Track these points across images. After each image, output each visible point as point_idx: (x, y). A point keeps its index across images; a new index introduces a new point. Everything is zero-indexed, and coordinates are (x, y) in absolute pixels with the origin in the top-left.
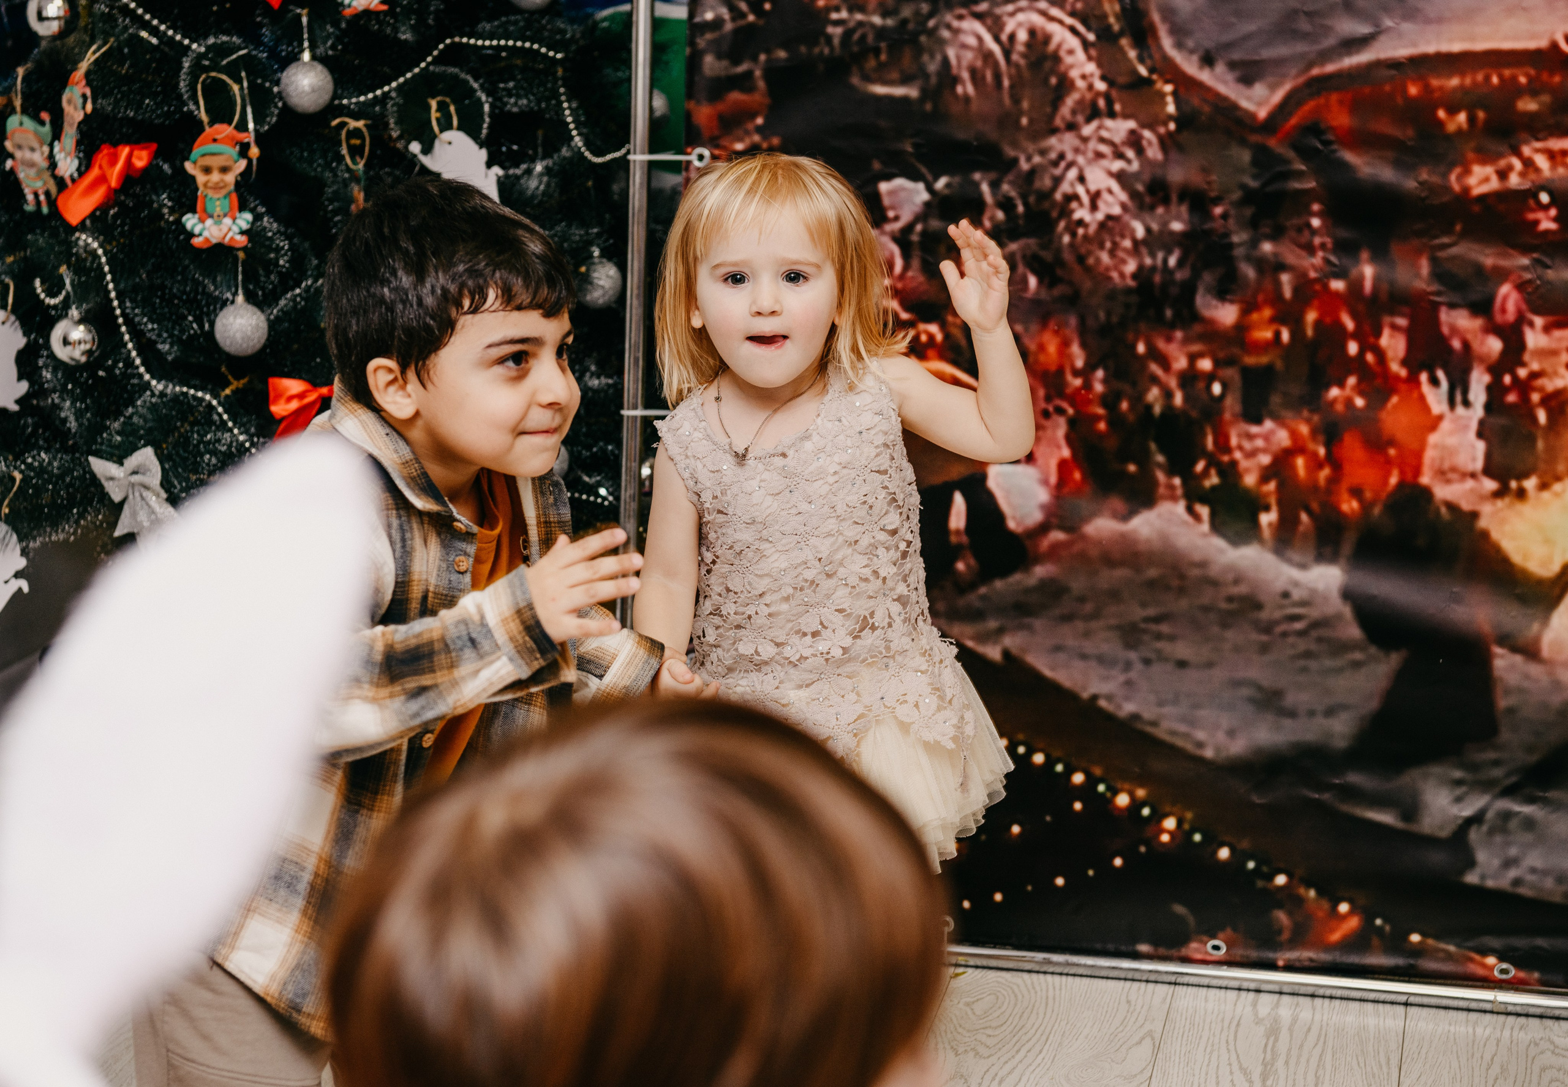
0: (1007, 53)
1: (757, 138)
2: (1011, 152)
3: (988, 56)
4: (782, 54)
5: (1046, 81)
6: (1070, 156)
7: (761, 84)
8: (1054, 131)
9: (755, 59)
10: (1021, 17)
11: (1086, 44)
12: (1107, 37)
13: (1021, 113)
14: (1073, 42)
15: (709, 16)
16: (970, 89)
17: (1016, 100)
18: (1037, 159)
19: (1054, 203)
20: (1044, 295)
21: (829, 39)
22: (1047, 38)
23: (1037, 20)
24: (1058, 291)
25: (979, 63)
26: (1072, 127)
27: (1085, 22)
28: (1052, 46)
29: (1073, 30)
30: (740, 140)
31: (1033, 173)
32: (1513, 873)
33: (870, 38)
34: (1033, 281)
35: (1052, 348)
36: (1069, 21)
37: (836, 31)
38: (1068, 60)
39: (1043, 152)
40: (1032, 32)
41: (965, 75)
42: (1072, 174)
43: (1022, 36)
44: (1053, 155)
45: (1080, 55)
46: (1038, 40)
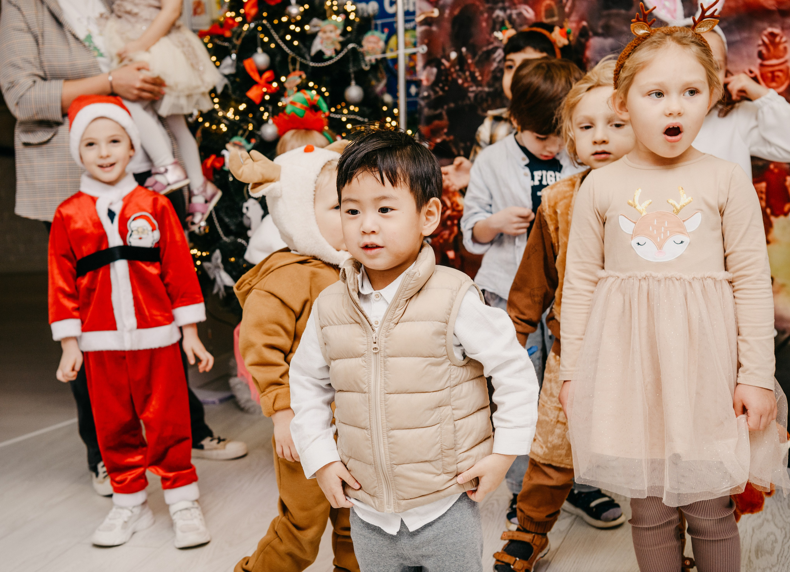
1: (444, 137)
4: (452, 105)
7: (445, 117)
9: (442, 108)
15: (425, 94)
21: (469, 98)
30: (439, 137)
33: (484, 96)
37: (471, 95)
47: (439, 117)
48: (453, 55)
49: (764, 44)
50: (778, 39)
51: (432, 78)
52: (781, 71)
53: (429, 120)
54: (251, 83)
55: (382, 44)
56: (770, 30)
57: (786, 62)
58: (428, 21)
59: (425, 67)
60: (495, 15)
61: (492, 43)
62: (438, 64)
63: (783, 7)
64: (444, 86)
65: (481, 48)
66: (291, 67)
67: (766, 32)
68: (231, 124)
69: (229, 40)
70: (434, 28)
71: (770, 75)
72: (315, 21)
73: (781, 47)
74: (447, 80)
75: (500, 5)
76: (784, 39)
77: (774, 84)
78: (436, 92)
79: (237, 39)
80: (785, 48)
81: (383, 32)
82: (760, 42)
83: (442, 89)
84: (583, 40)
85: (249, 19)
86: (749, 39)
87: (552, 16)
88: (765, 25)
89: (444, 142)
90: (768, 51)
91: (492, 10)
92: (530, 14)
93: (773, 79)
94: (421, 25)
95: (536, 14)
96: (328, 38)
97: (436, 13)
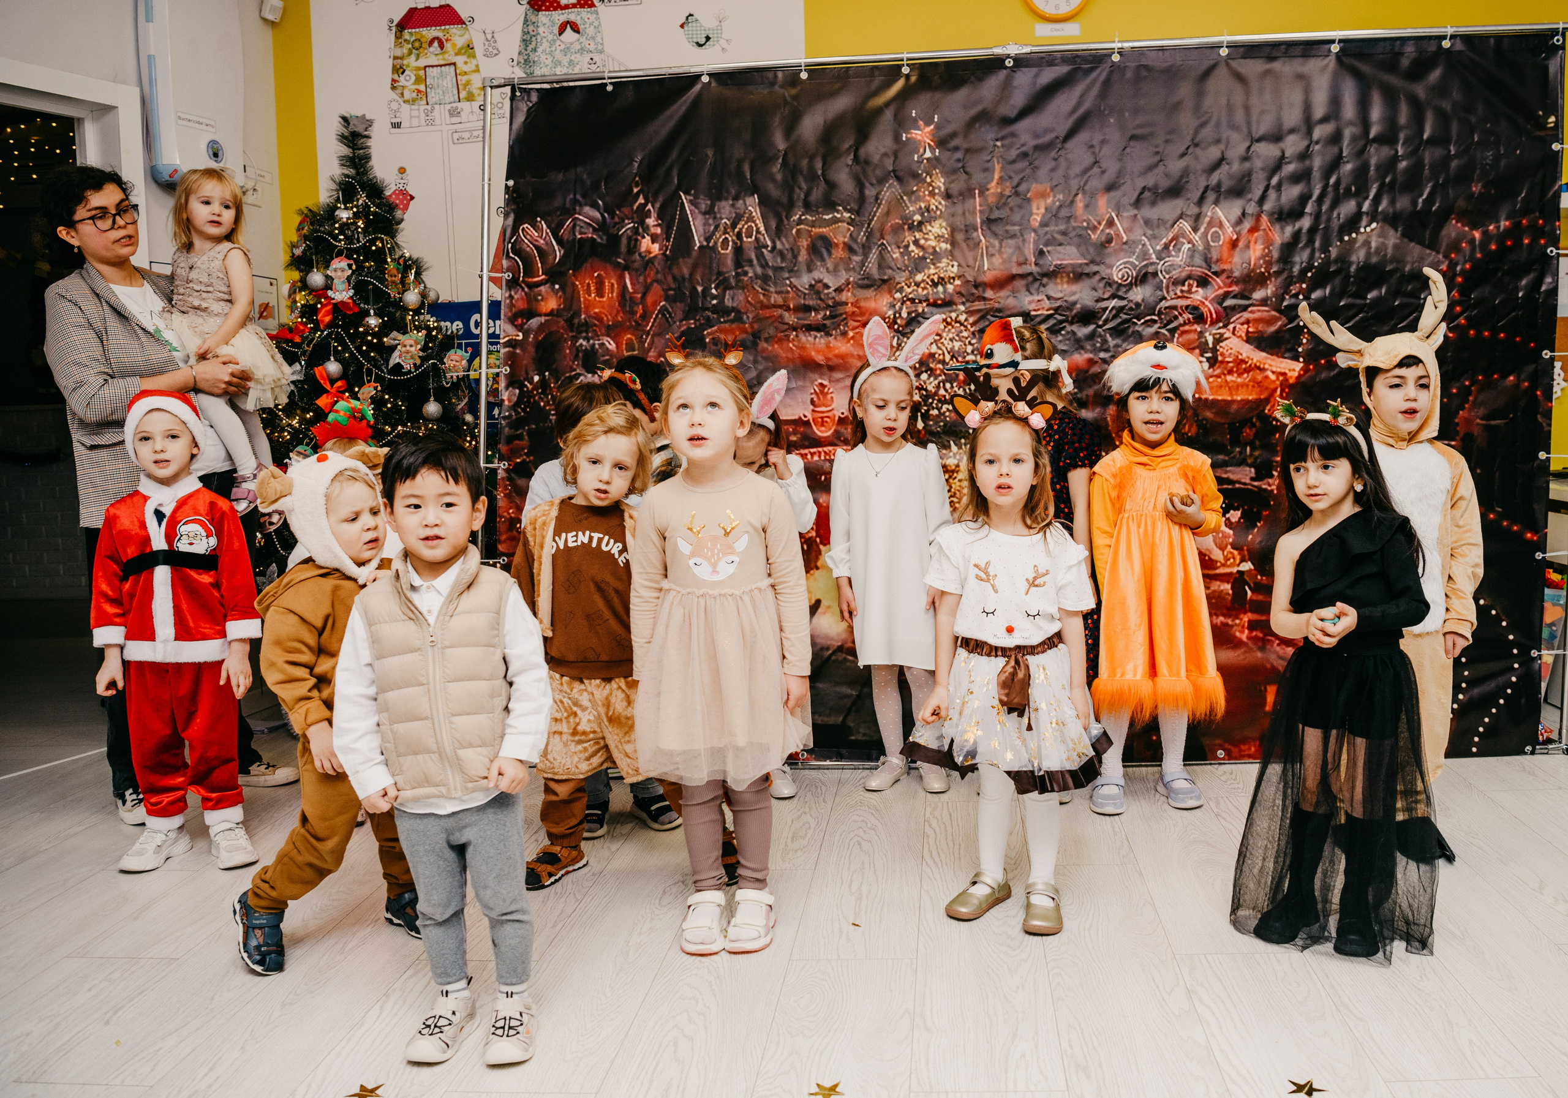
4: (533, 427)
7: (526, 437)
9: (523, 428)
15: (507, 414)
30: (518, 457)
47: (520, 437)
48: (536, 378)
49: (816, 392)
50: (826, 390)
51: (515, 399)
52: (828, 416)
53: (510, 440)
54: (321, 391)
55: (464, 362)
56: (820, 381)
57: (831, 409)
58: (512, 344)
59: (507, 388)
60: (578, 343)
61: (575, 370)
62: (521, 386)
63: (830, 363)
64: (526, 407)
65: (564, 374)
66: (365, 379)
67: (817, 383)
68: (295, 433)
69: (298, 346)
70: (518, 351)
71: (819, 419)
72: (394, 334)
73: (829, 396)
74: (528, 401)
75: (584, 334)
76: (830, 390)
77: (822, 427)
78: (517, 413)
79: (308, 346)
80: (831, 398)
81: (466, 352)
82: (812, 391)
83: (524, 410)
85: (322, 326)
86: (804, 387)
87: (634, 350)
88: (817, 376)
89: (524, 461)
90: (819, 398)
91: (576, 339)
92: (612, 346)
93: (823, 424)
94: (505, 347)
95: (617, 347)
96: (408, 352)
97: (521, 337)
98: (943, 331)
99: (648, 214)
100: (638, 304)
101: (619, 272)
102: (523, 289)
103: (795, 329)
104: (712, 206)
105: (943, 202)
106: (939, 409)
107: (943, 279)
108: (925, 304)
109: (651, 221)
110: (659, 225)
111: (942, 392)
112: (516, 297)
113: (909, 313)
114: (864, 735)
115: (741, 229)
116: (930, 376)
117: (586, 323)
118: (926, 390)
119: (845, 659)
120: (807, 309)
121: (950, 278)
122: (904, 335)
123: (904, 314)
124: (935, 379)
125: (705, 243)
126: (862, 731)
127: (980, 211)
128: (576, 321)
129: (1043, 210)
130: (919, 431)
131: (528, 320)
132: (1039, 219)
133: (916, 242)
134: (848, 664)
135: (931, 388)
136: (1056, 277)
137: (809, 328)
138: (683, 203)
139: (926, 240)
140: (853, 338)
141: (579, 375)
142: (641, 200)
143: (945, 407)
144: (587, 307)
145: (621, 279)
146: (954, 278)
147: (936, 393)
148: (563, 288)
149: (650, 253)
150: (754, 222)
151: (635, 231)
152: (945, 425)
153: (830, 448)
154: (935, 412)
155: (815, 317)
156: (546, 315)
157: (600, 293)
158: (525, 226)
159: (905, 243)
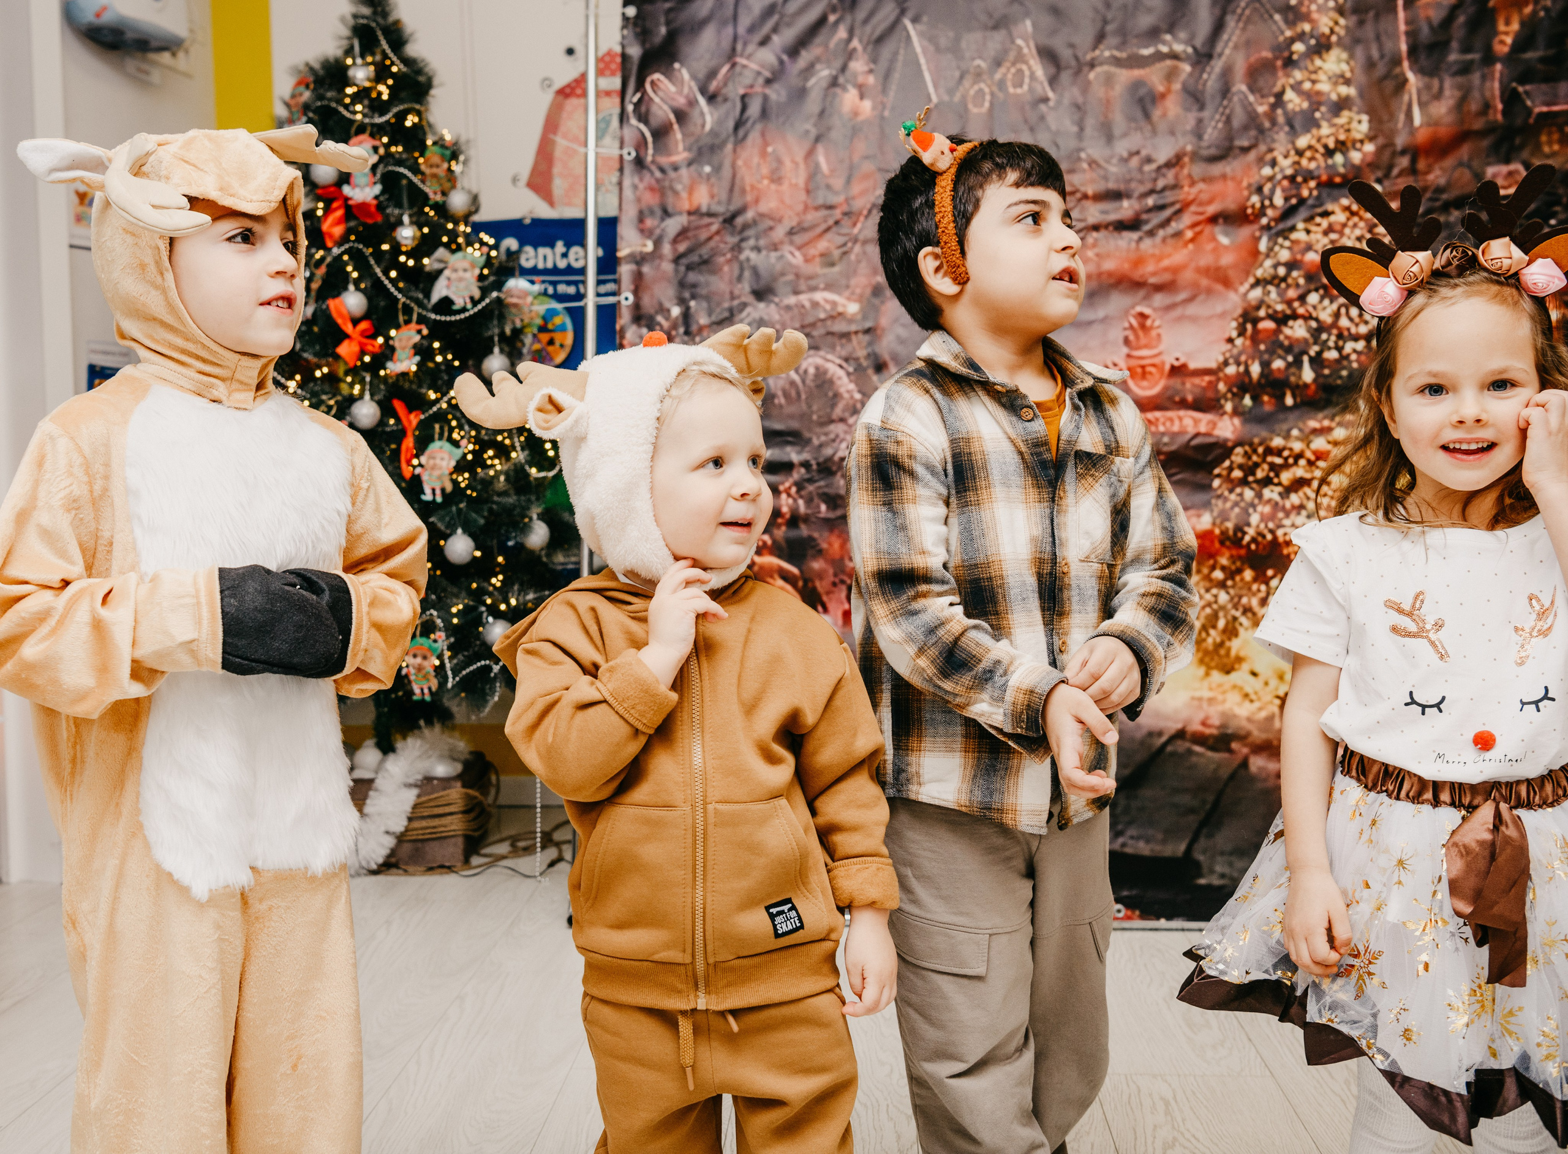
0: (803, 381)
2: (807, 435)
3: (793, 383)
5: (826, 395)
6: (842, 435)
8: (832, 421)
10: (810, 360)
11: (849, 374)
12: (859, 369)
13: (812, 413)
14: (841, 373)
16: (783, 401)
17: (810, 406)
18: (823, 438)
19: (834, 463)
20: (832, 515)
22: (825, 372)
23: (819, 361)
24: (839, 513)
25: (787, 387)
26: (842, 420)
27: (846, 360)
28: (829, 376)
29: (841, 366)
31: (821, 446)
32: (1121, 840)
34: (823, 507)
35: (836, 545)
36: (838, 361)
38: (838, 383)
39: (826, 434)
40: (817, 368)
41: (780, 393)
42: (844, 445)
43: (812, 371)
44: (832, 436)
45: (845, 379)
46: (820, 373)
48: (676, 311)
49: (1131, 327)
50: (1149, 323)
52: (1154, 365)
55: (530, 300)
56: (1139, 309)
57: (1160, 354)
58: (639, 260)
60: (743, 257)
61: (739, 297)
62: (650, 324)
63: (1154, 280)
65: (719, 304)
66: (401, 318)
67: (1133, 312)
70: (646, 269)
71: (1139, 370)
73: (1154, 333)
75: (752, 242)
76: (1157, 323)
77: (1145, 383)
80: (1159, 335)
82: (1126, 325)
84: (876, 301)
86: (1111, 318)
87: (833, 265)
88: (1133, 301)
90: (1137, 337)
91: (737, 248)
92: (796, 259)
93: (1144, 375)
94: (628, 263)
95: (807, 261)
96: (461, 280)
97: (649, 247)
98: (1344, 225)
99: (851, 55)
100: (836, 193)
101: (807, 145)
102: (652, 173)
103: (1096, 228)
104: (957, 40)
105: (1342, 21)
106: (1339, 349)
107: (1343, 143)
108: (1312, 184)
109: (858, 66)
110: (871, 71)
111: (1344, 322)
112: (641, 186)
113: (1287, 199)
114: (1223, 876)
115: (1005, 75)
116: (1322, 298)
117: (755, 222)
118: (1317, 320)
119: (1190, 752)
120: (1115, 196)
121: (1354, 142)
122: (1279, 234)
123: (1279, 200)
124: (1332, 302)
125: (946, 98)
126: (1219, 869)
127: (1407, 33)
128: (739, 221)
129: (1515, 26)
130: (1306, 386)
131: (663, 220)
132: (1509, 40)
133: (1297, 87)
134: (1194, 759)
135: (1326, 316)
136: (1538, 134)
137: (1121, 226)
138: (908, 37)
139: (1314, 82)
140: (1192, 240)
141: (744, 305)
142: (842, 33)
143: (1349, 346)
144: (757, 201)
145: (810, 153)
146: (1362, 142)
147: (1335, 325)
148: (717, 169)
149: (856, 114)
150: (1026, 63)
151: (834, 83)
152: (1350, 376)
153: (1158, 414)
154: (1332, 355)
155: (1126, 209)
156: (690, 213)
157: (776, 178)
158: (656, 76)
159: (1277, 89)
